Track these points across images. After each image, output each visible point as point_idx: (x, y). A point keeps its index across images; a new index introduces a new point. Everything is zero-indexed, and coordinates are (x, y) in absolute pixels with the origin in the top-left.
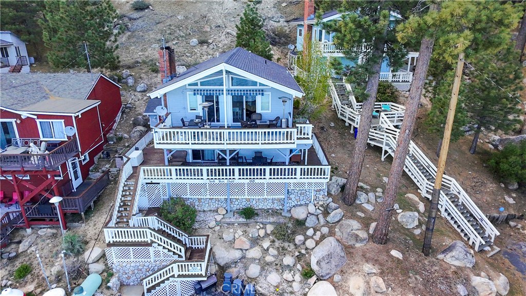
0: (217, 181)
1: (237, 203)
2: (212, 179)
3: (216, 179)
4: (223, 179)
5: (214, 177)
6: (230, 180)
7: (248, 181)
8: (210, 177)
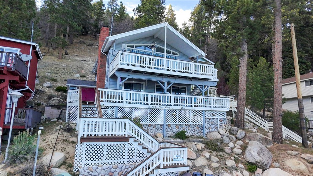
0: (158, 107)
1: (169, 130)
2: (154, 104)
3: (157, 104)
4: (163, 105)
5: (156, 103)
6: (168, 106)
7: (180, 108)
8: (153, 103)
